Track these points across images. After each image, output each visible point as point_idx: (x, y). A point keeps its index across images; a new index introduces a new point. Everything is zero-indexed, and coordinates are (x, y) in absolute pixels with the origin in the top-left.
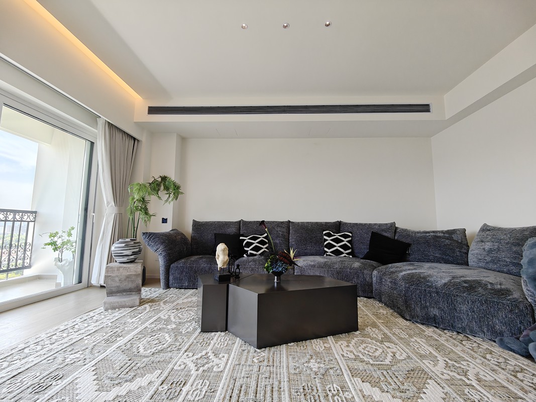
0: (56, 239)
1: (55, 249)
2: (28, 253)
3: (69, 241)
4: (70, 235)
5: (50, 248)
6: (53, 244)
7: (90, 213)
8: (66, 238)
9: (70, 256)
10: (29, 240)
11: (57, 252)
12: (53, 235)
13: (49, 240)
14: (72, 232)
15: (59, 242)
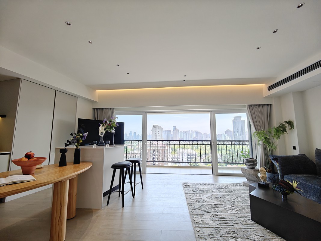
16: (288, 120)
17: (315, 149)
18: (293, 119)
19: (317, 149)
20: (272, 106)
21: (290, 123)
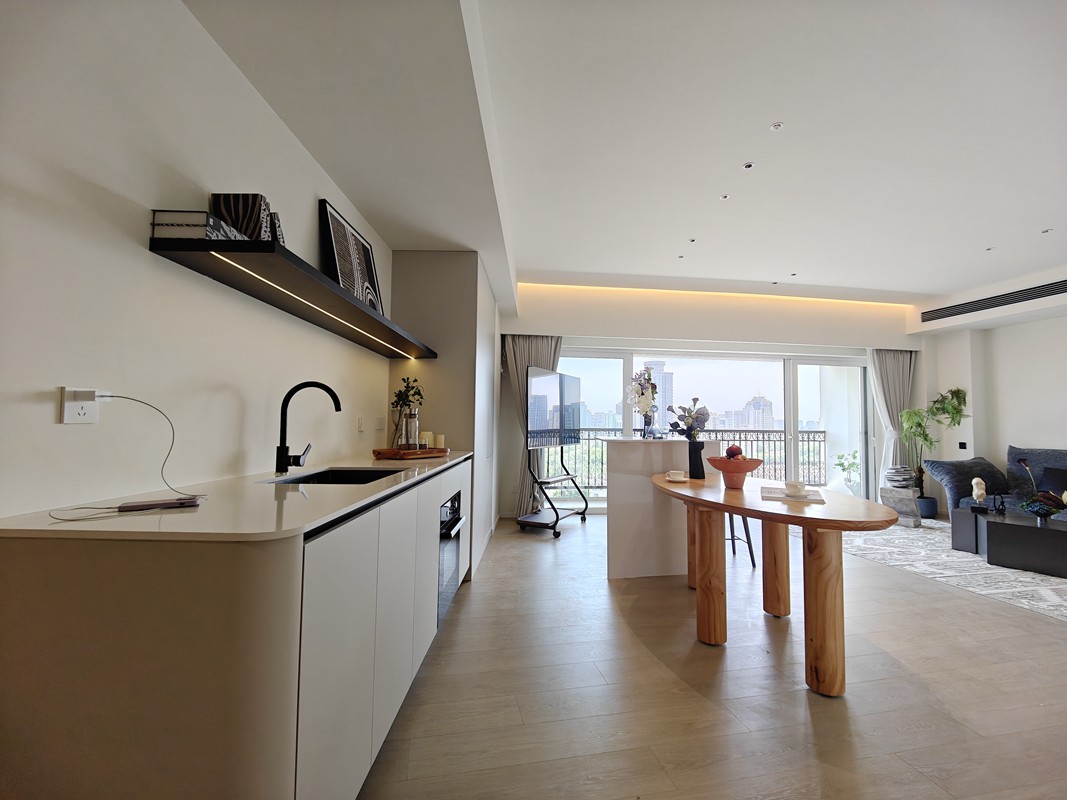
0: (843, 461)
1: (844, 470)
2: (823, 471)
3: (854, 463)
4: (855, 457)
5: (839, 468)
6: (841, 465)
7: (871, 438)
8: (851, 460)
9: (857, 477)
10: (822, 460)
11: (846, 473)
12: (840, 457)
13: (837, 462)
14: (857, 455)
15: (846, 464)
16: (954, 388)
17: (1007, 448)
18: (966, 384)
19: (1010, 446)
20: (918, 354)
21: (959, 395)
